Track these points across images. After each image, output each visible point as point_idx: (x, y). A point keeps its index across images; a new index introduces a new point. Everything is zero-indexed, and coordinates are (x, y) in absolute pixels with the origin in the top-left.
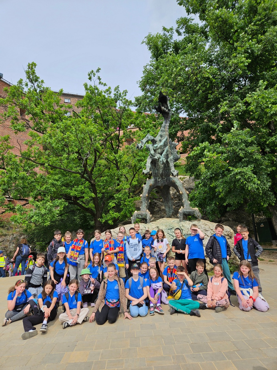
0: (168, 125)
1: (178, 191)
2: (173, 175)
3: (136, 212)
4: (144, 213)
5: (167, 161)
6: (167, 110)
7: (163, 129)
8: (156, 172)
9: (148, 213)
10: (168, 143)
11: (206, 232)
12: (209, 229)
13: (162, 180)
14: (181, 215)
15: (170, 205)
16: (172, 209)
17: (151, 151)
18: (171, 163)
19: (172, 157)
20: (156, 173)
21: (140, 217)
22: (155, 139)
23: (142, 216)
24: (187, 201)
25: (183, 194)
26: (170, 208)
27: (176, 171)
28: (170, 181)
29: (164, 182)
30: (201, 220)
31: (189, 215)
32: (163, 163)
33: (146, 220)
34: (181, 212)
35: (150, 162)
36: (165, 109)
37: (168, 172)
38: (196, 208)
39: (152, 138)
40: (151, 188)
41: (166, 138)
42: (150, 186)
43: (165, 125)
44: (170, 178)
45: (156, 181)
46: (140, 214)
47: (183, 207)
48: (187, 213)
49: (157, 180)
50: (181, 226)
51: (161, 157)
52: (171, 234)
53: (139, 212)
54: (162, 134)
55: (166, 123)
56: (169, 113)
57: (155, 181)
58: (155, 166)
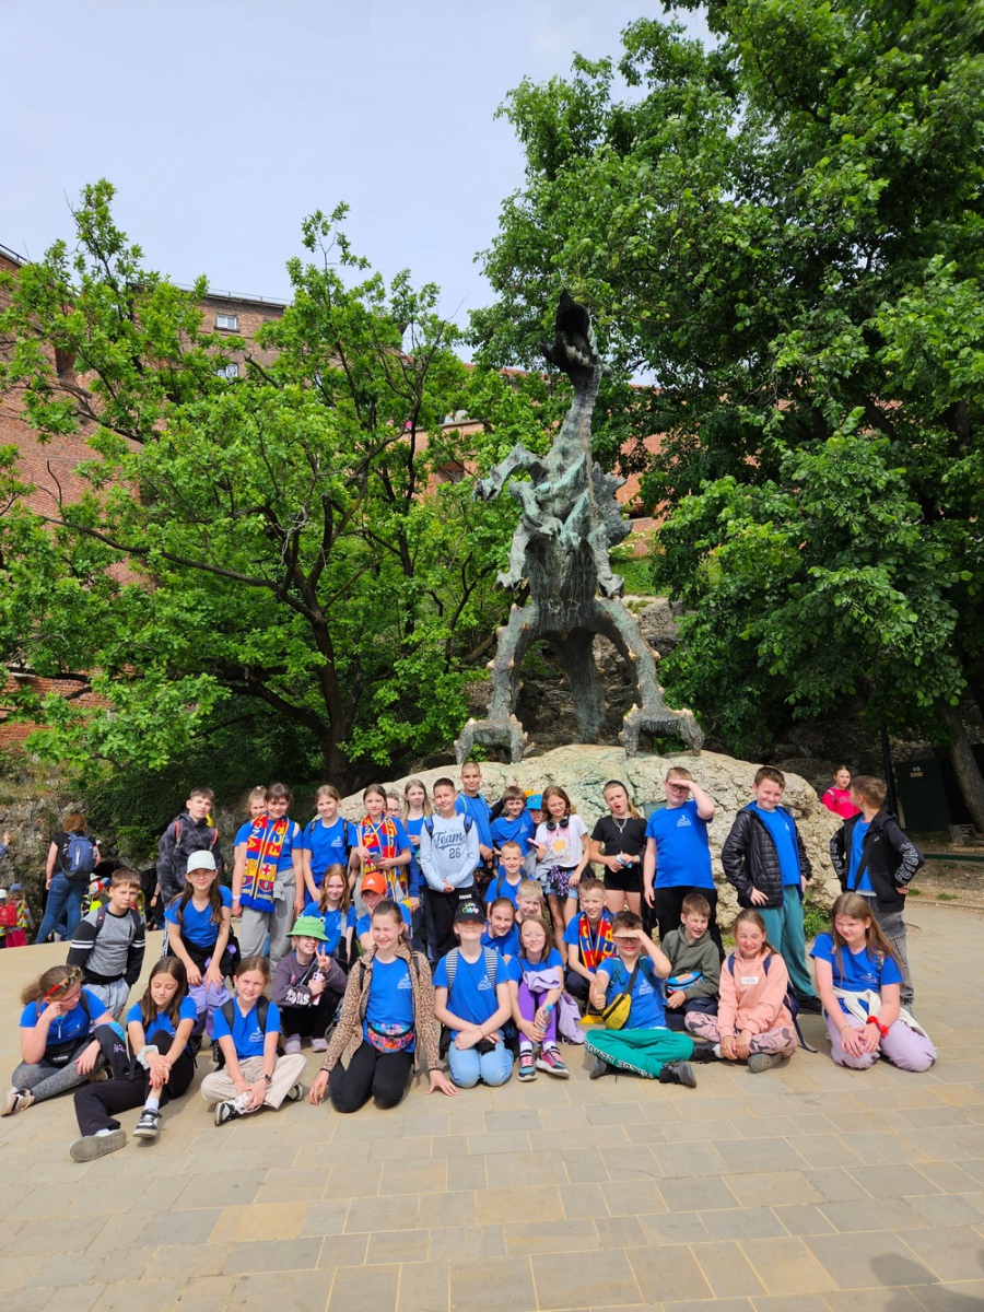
0: (590, 412)
1: (623, 650)
2: (604, 592)
3: (472, 721)
4: (499, 726)
5: (585, 544)
6: (586, 360)
7: (571, 427)
8: (546, 580)
9: (516, 726)
10: (589, 476)
11: (719, 795)
12: (731, 785)
13: (566, 609)
14: (630, 735)
15: (594, 697)
16: (600, 713)
17: (527, 506)
18: (599, 548)
19: (602, 528)
20: (543, 587)
21: (487, 740)
22: (543, 463)
23: (492, 736)
24: (652, 684)
25: (638, 659)
26: (591, 711)
27: (615, 580)
28: (593, 613)
29: (571, 618)
30: (704, 753)
31: (660, 734)
32: (571, 549)
33: (508, 751)
34: (631, 723)
35: (523, 547)
36: (580, 354)
37: (587, 583)
38: (685, 710)
39: (533, 459)
40: (527, 638)
41: (581, 461)
42: (524, 633)
43: (579, 414)
44: (594, 605)
45: (543, 613)
46: (486, 731)
47: (640, 706)
48: (653, 729)
49: (547, 610)
50: (631, 772)
51: (562, 527)
52: (595, 799)
53: (483, 724)
54: (567, 446)
55: (582, 405)
56: (592, 370)
57: (540, 614)
58: (542, 562)
